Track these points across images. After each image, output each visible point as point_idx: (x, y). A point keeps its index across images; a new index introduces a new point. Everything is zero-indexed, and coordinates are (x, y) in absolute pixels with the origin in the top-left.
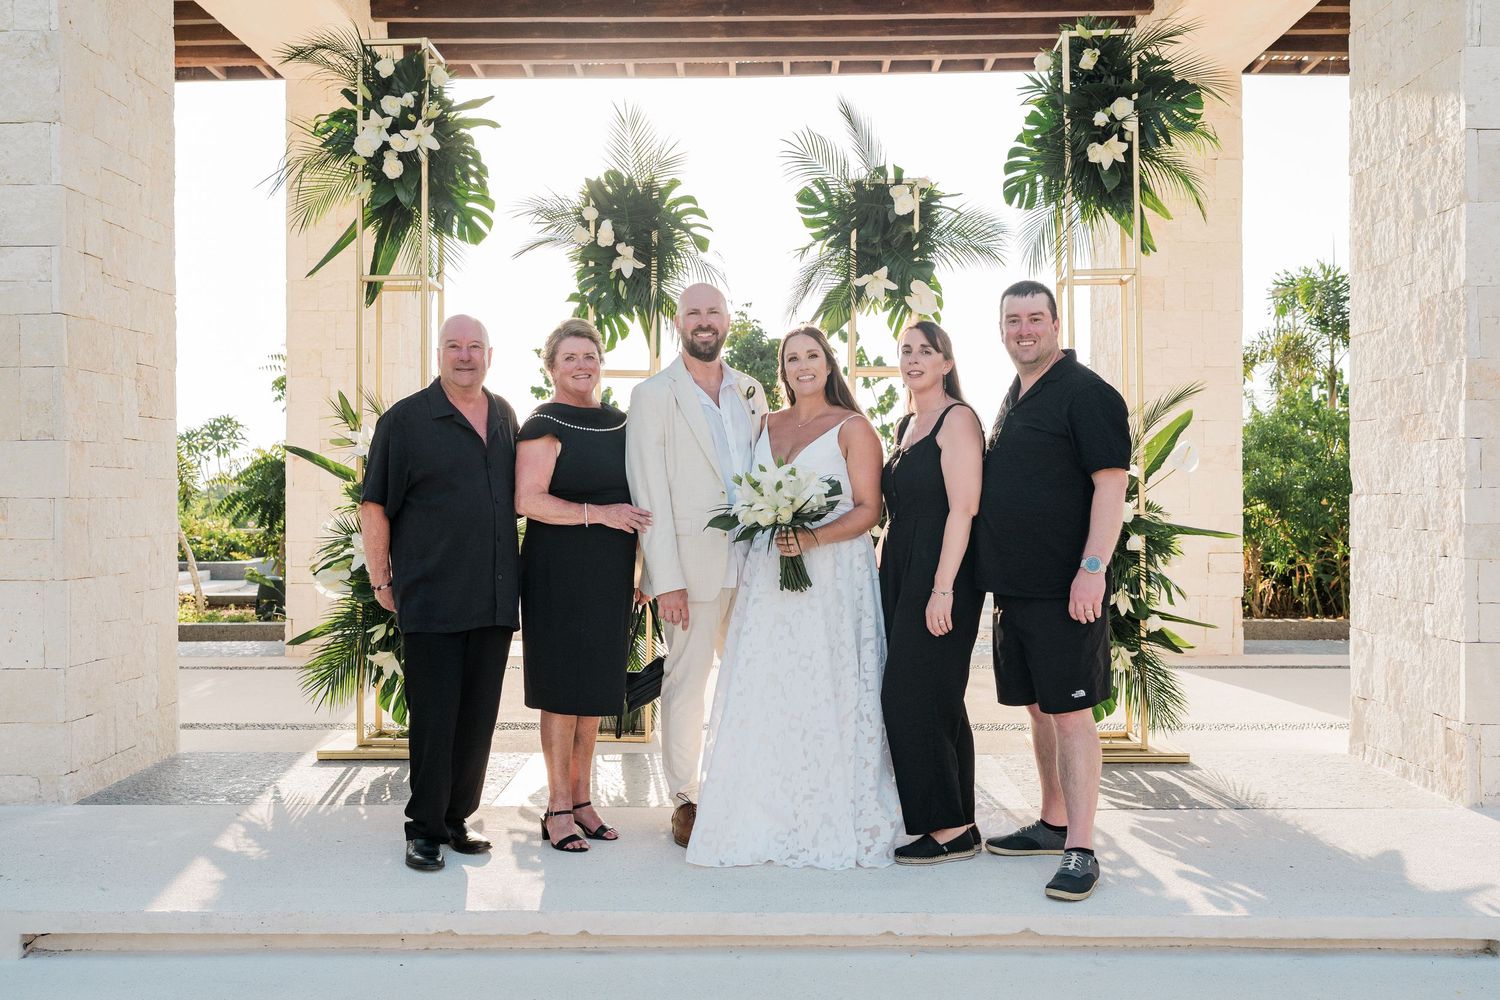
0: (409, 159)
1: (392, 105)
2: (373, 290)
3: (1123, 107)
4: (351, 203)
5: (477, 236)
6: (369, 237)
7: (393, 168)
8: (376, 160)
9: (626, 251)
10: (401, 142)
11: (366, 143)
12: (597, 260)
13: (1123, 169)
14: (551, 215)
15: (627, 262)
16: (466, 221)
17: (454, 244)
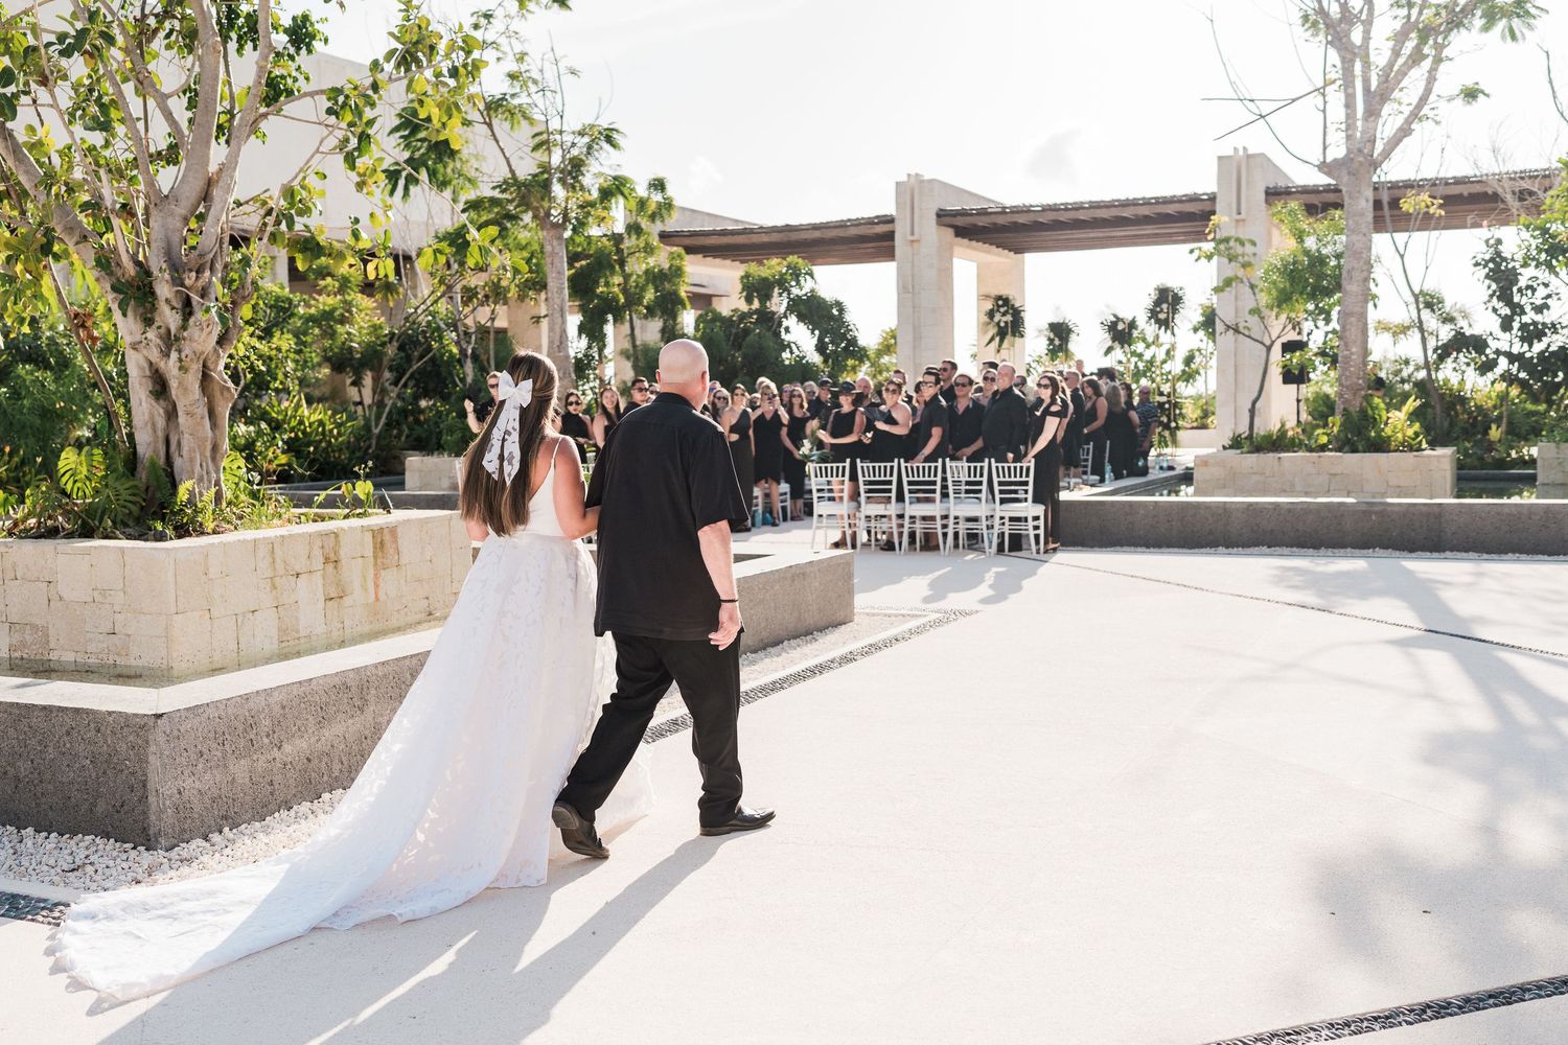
0: (1006, 323)
1: (1002, 310)
2: (999, 351)
3: (1165, 306)
4: (993, 331)
5: (1022, 336)
6: (997, 339)
7: (1002, 324)
8: (1000, 321)
9: (1056, 339)
10: (1004, 319)
11: (996, 319)
12: (1051, 341)
13: (1167, 320)
14: (1040, 331)
15: (1057, 342)
16: (1020, 332)
17: (1018, 340)
